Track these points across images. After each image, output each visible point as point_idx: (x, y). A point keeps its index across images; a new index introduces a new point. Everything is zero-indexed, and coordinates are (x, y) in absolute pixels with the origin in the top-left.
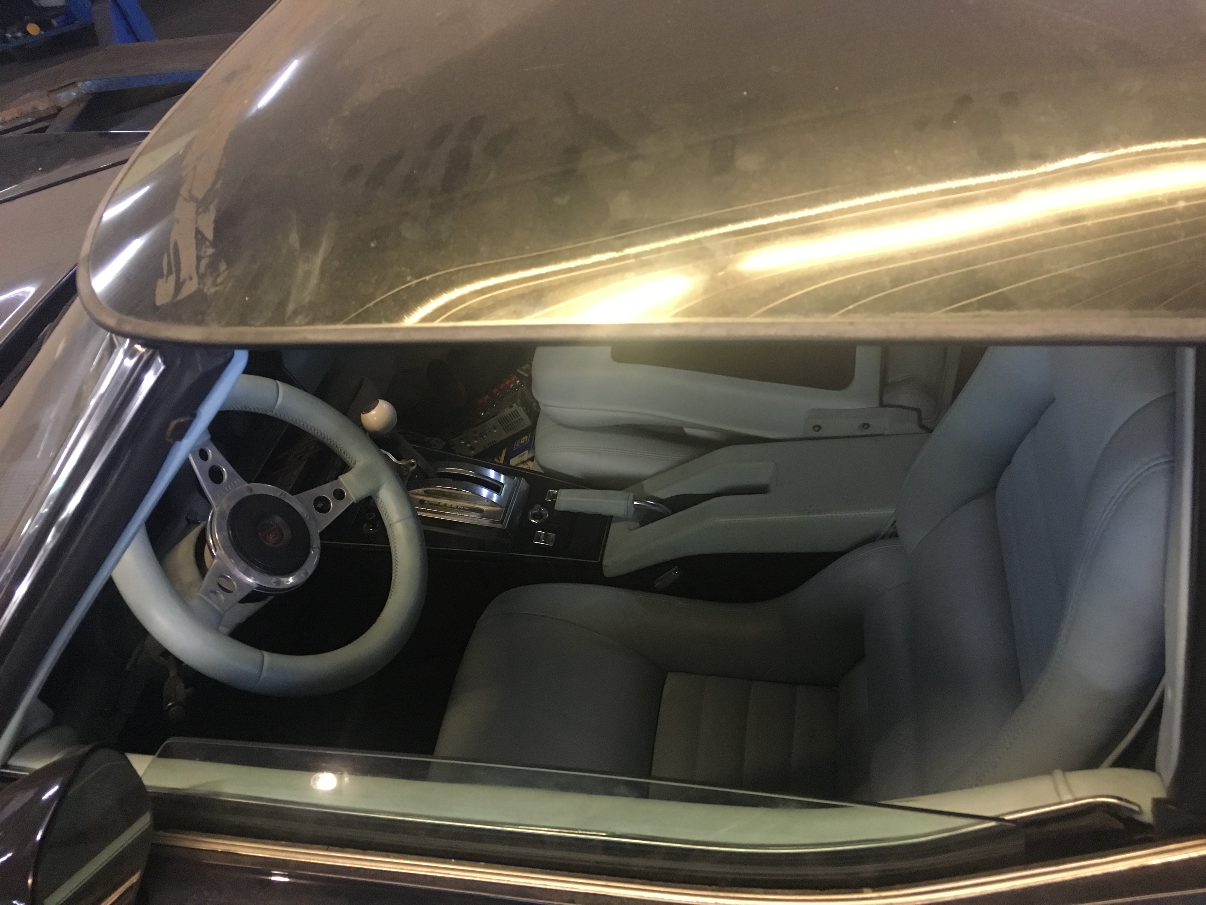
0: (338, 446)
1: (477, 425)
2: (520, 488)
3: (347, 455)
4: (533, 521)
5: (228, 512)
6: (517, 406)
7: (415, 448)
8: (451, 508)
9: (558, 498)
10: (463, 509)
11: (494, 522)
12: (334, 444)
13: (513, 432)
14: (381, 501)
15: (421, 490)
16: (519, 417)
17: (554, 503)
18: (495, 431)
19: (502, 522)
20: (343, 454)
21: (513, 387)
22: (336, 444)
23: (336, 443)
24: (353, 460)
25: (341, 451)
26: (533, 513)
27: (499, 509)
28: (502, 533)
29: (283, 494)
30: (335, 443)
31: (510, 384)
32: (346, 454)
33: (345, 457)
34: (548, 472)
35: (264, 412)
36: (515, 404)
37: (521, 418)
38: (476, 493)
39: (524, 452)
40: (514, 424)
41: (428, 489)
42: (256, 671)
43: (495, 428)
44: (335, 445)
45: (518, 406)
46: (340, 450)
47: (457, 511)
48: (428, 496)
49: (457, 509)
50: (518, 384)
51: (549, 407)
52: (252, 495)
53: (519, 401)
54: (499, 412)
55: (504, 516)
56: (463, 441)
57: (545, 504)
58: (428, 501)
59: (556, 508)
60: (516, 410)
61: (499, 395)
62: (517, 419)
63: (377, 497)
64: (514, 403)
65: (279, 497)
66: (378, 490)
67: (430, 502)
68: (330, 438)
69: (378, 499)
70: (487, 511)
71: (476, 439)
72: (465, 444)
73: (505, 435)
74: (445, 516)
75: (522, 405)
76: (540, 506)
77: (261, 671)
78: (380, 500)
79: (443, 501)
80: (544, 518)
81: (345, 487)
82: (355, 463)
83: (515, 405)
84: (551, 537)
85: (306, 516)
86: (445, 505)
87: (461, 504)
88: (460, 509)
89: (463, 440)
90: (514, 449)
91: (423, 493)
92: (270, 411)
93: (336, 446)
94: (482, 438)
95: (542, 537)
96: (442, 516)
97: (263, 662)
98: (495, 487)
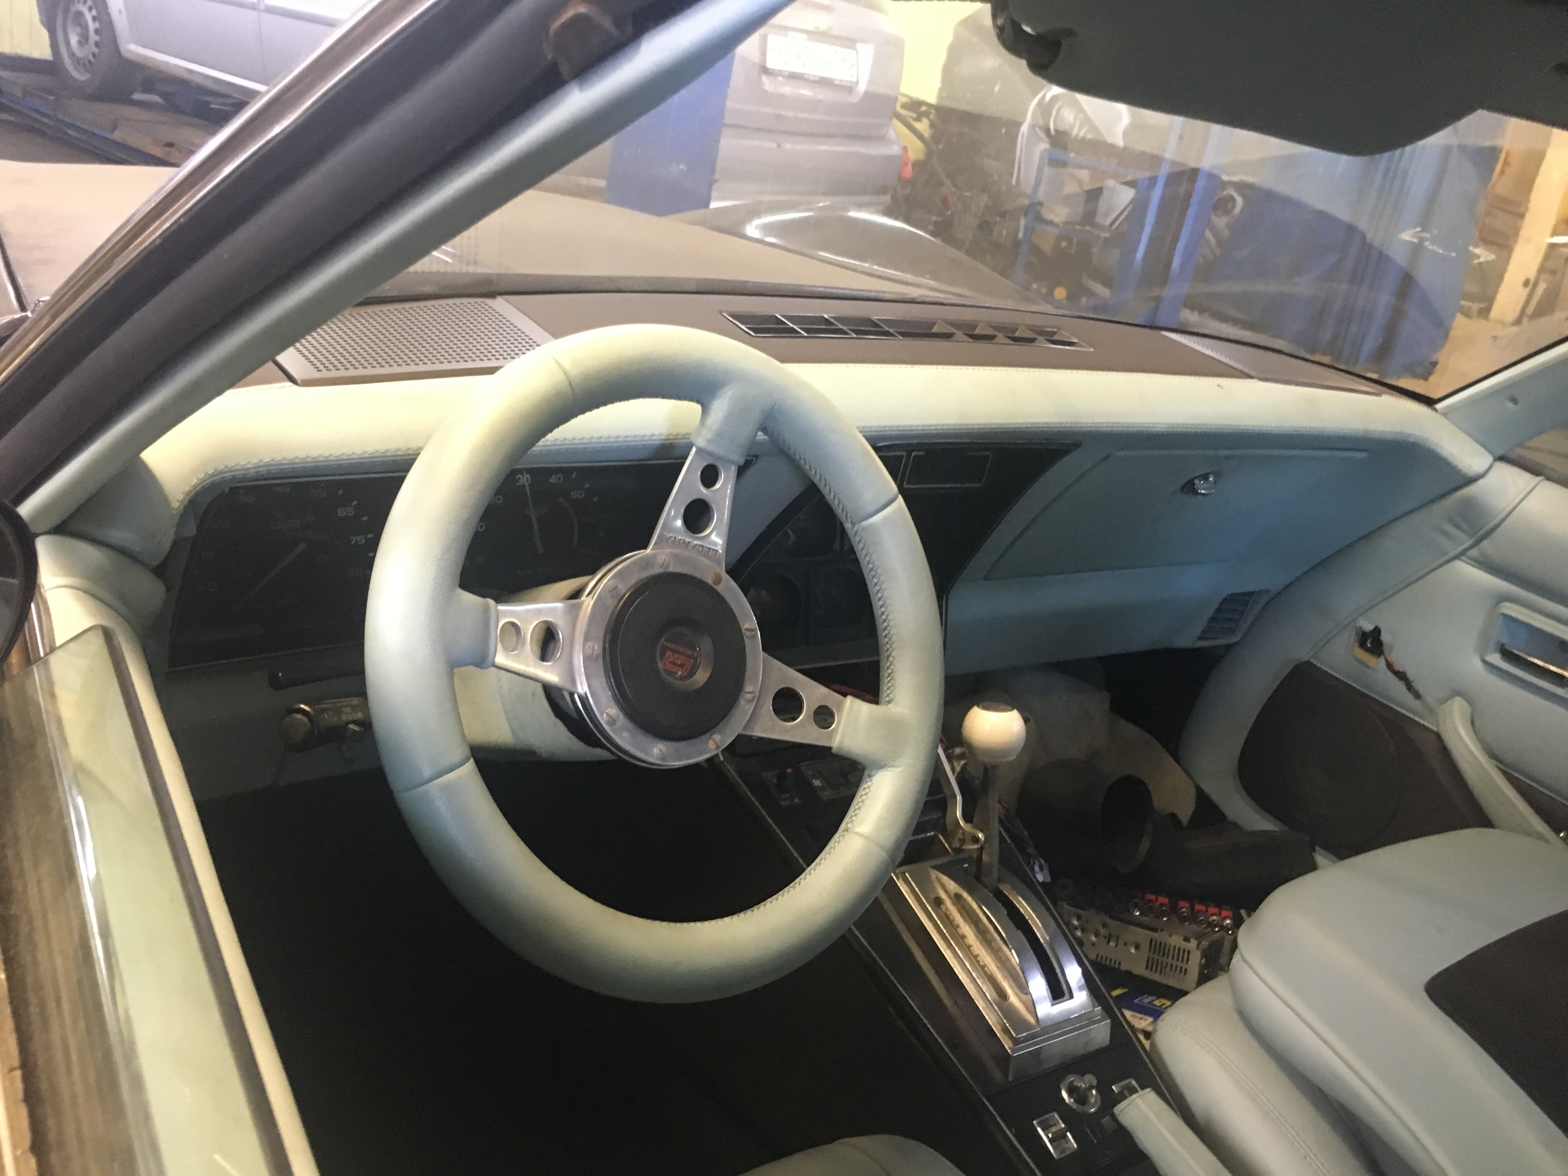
0: (891, 659)
1: (1117, 919)
2: (1091, 1029)
3: (889, 682)
4: (1065, 1095)
5: (657, 570)
6: (1195, 946)
7: (1000, 833)
8: (967, 948)
9: (1134, 1096)
10: (983, 967)
11: (1006, 1030)
12: (888, 649)
13: (1156, 977)
14: (869, 787)
15: (952, 886)
16: (1184, 966)
17: (1121, 1097)
18: (1133, 951)
19: (1015, 1041)
20: (886, 675)
21: (1214, 921)
22: (891, 653)
23: (893, 651)
24: (891, 696)
25: (888, 668)
26: (1076, 1084)
27: (1032, 1020)
28: (1003, 1059)
29: (753, 633)
30: (890, 650)
31: (1213, 915)
32: (889, 679)
33: (886, 681)
34: (1155, 1058)
35: (842, 518)
36: (1196, 942)
37: (1186, 970)
38: (1027, 974)
39: (1146, 1017)
40: (1168, 969)
41: (965, 895)
42: (427, 773)
43: (1137, 947)
44: (888, 653)
45: (1198, 947)
46: (888, 664)
47: (970, 960)
48: (954, 904)
49: (974, 959)
50: (1225, 924)
51: (1248, 968)
52: (711, 587)
53: (1205, 943)
54: (1162, 930)
55: (1026, 1039)
56: (1078, 921)
57: (1104, 1089)
58: (947, 909)
59: (1117, 1109)
60: (1189, 952)
61: (1184, 912)
62: (1179, 964)
63: (870, 776)
64: (1196, 939)
65: (743, 630)
66: (881, 766)
67: (948, 913)
68: (892, 637)
69: (868, 780)
70: (1011, 1006)
71: (1096, 936)
72: (1076, 928)
73: (1140, 969)
74: (949, 952)
75: (1205, 954)
76: (1095, 1083)
77: (431, 779)
78: (869, 783)
79: (966, 929)
80: (1085, 1108)
81: (841, 717)
82: (889, 702)
83: (1193, 943)
84: (1066, 1146)
85: (750, 690)
86: (963, 937)
87: (987, 959)
88: (978, 962)
89: (1079, 918)
90: (1136, 1001)
91: (952, 895)
92: (851, 523)
93: (889, 656)
94: (1106, 941)
95: (1054, 1129)
96: (945, 946)
97: (451, 769)
98: (1058, 991)
